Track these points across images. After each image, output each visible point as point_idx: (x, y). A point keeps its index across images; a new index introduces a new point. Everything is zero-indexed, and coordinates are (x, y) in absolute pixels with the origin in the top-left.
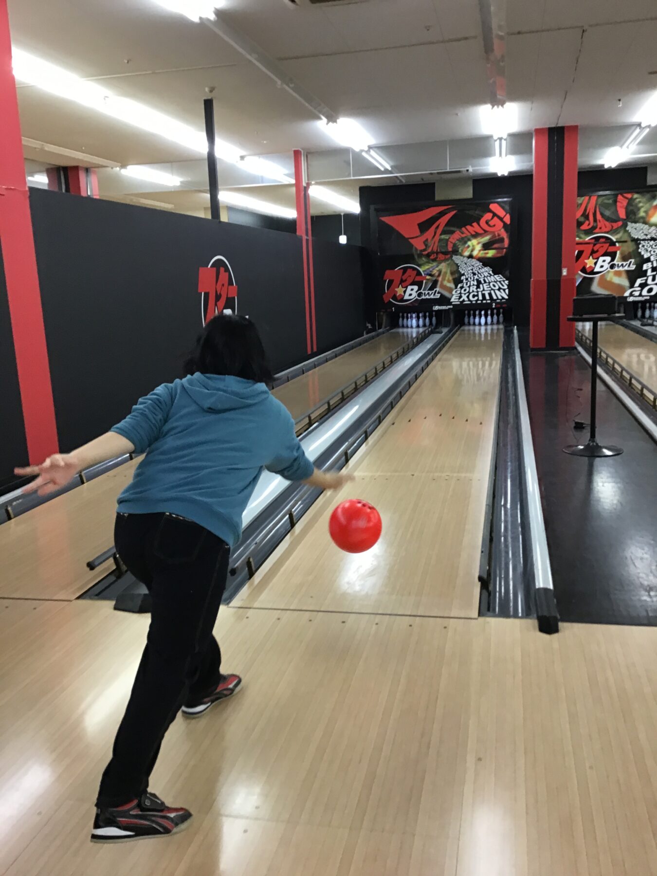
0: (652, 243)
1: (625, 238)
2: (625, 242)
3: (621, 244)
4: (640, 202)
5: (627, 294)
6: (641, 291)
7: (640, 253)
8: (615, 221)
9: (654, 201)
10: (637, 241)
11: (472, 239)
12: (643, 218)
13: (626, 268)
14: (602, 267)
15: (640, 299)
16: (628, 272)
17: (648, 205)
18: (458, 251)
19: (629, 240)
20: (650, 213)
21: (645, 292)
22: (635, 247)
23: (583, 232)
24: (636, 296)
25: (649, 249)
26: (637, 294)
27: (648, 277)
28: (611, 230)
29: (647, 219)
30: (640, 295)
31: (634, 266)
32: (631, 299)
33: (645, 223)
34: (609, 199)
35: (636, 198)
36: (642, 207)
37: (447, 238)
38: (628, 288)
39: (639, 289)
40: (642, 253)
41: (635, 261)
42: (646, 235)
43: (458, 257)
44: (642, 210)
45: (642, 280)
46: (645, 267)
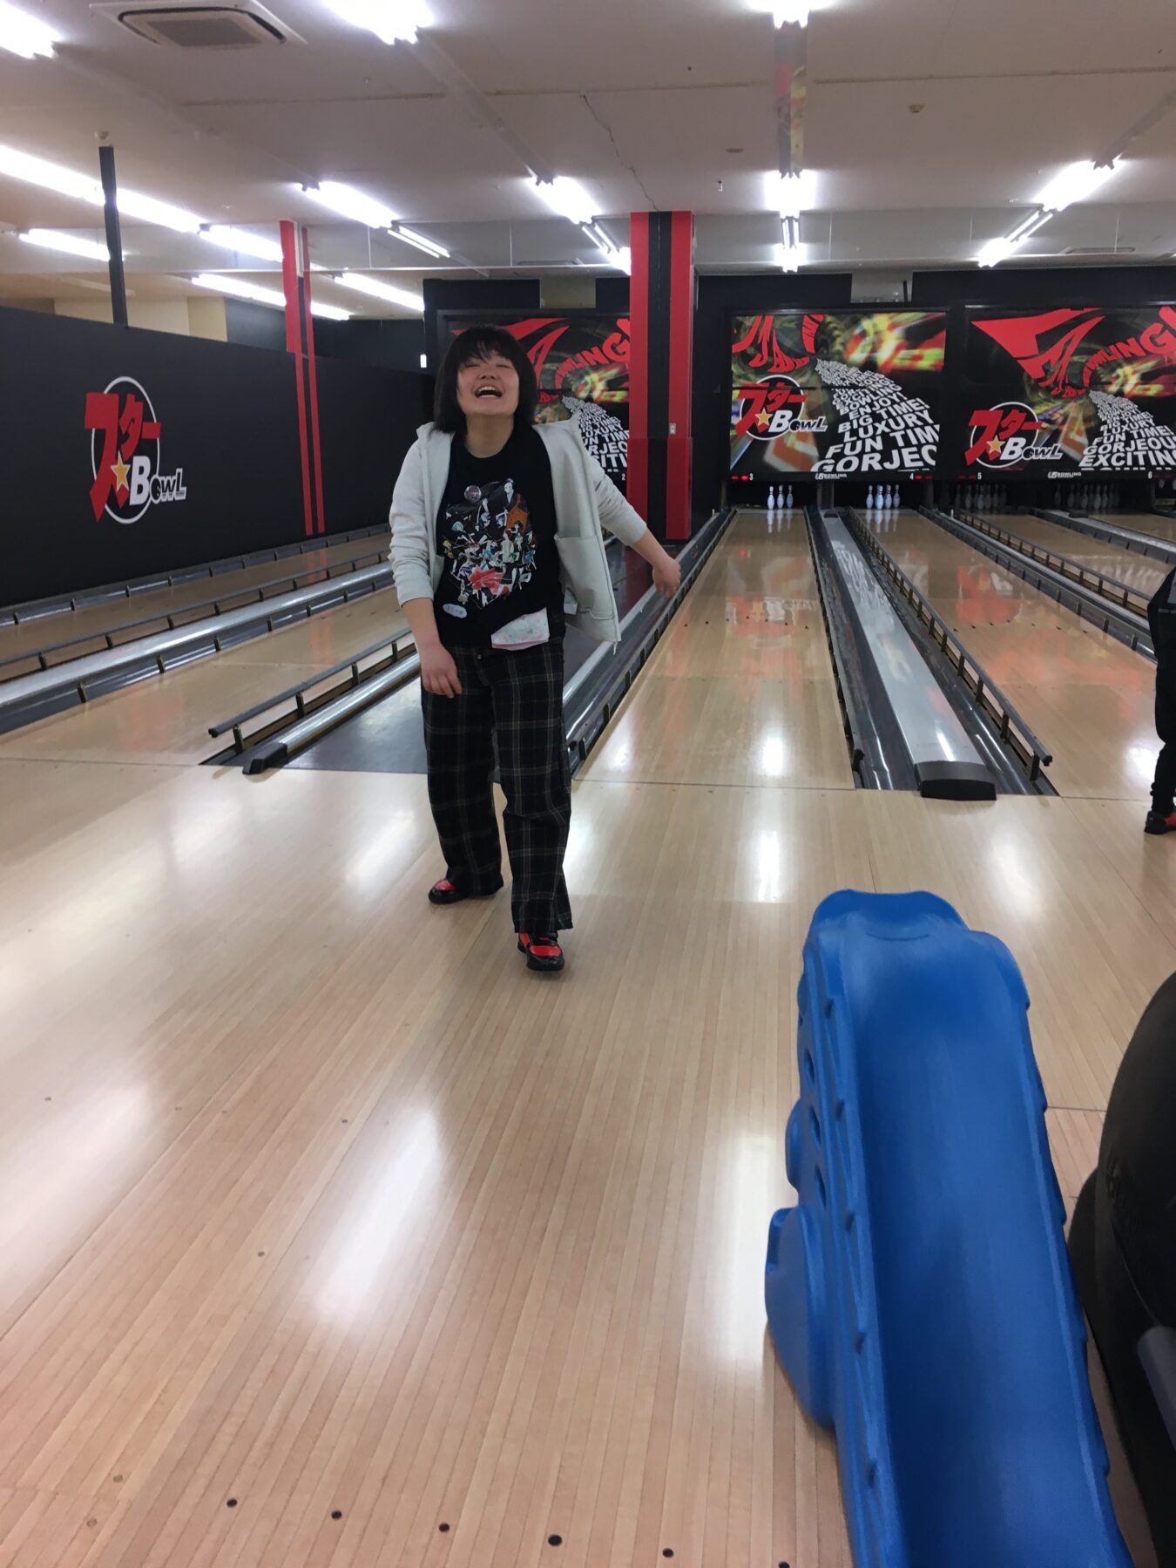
0: (851, 392)
1: (813, 382)
2: (814, 389)
3: (807, 392)
4: (835, 328)
5: (815, 469)
6: (835, 465)
7: (835, 406)
8: (799, 356)
9: (855, 328)
10: (829, 389)
11: (590, 371)
12: (839, 353)
13: (814, 429)
14: (779, 425)
15: (833, 476)
16: (817, 436)
17: (846, 335)
18: (570, 390)
19: (819, 386)
20: (849, 346)
21: (840, 467)
22: (827, 398)
23: (753, 370)
24: (827, 473)
25: (848, 402)
26: (829, 469)
27: (845, 444)
28: (793, 370)
29: (845, 356)
30: (834, 471)
31: (826, 427)
32: (821, 476)
33: (843, 361)
34: (790, 322)
35: (830, 323)
36: (838, 336)
37: (554, 368)
38: (816, 459)
39: (833, 461)
40: (838, 408)
41: (827, 419)
42: (844, 380)
43: (571, 399)
44: (839, 340)
45: (836, 449)
46: (841, 429)
